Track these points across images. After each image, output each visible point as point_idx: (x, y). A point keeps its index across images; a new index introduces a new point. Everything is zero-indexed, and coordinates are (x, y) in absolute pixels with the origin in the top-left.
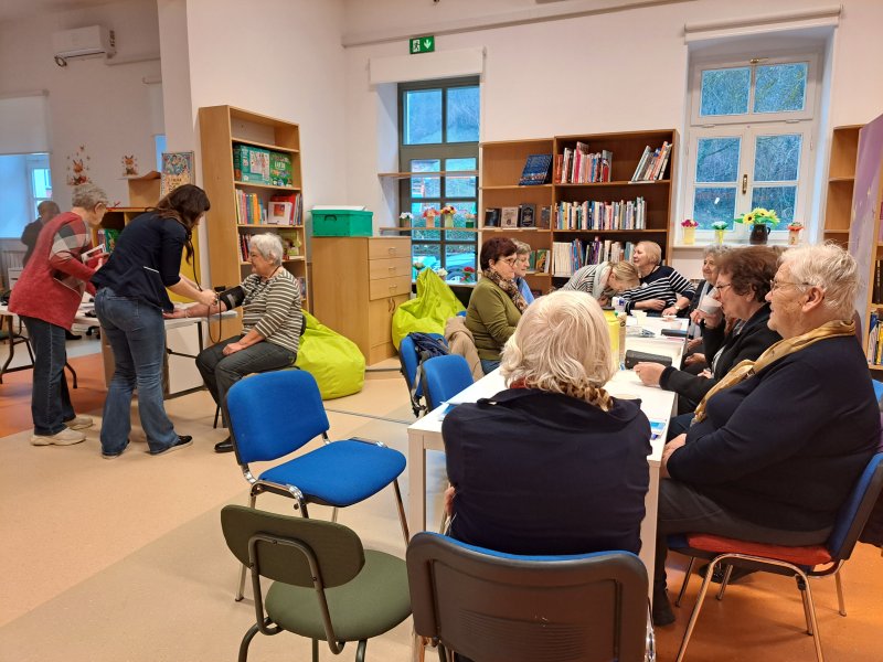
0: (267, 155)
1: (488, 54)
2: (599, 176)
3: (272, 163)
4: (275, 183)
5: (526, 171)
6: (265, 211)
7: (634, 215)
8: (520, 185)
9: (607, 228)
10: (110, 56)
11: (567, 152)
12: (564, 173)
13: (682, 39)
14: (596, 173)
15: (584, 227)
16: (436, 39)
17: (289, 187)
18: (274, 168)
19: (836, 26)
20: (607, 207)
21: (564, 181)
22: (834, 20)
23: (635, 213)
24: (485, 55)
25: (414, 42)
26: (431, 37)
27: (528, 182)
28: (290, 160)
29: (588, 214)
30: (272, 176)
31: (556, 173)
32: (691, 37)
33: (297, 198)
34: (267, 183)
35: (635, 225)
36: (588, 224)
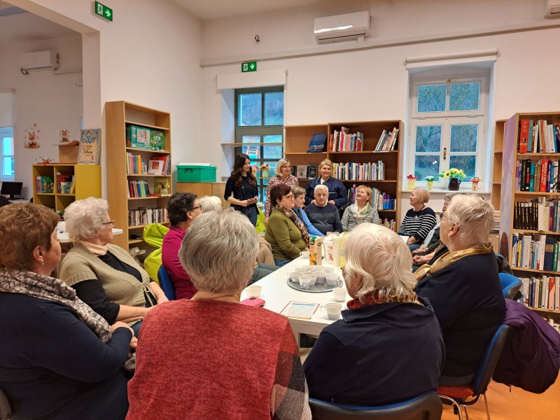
0: (148, 132)
1: (289, 73)
2: (355, 147)
3: (152, 137)
4: (153, 148)
5: (311, 144)
6: (146, 166)
7: (377, 172)
8: (308, 152)
9: (360, 179)
10: (56, 69)
11: (336, 133)
12: (334, 145)
13: (404, 67)
14: (353, 146)
16: (258, 64)
17: (162, 151)
18: (153, 139)
19: (495, 61)
20: (361, 166)
21: (334, 150)
22: (494, 58)
23: (377, 170)
24: (287, 74)
25: (244, 65)
26: (255, 63)
27: (312, 151)
28: (164, 134)
29: (349, 170)
30: (152, 144)
31: (329, 145)
32: (410, 66)
33: (167, 158)
34: (148, 148)
35: (377, 178)
36: (349, 177)
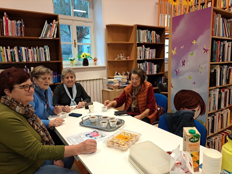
2: (21, 33)
9: (31, 61)
14: (19, 32)
15: (17, 60)
20: (29, 50)
23: (45, 53)
29: (19, 53)
35: (46, 59)
36: (19, 59)
